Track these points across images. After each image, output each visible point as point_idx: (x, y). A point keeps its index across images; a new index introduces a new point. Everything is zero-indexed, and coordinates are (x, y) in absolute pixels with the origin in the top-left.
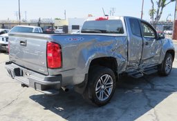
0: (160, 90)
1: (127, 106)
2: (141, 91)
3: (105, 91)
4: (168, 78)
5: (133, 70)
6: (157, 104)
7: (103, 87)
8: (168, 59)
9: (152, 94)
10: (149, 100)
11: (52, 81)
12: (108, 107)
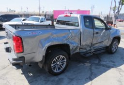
0: (103, 65)
1: (74, 76)
2: (90, 64)
3: (60, 66)
4: (113, 55)
5: (85, 51)
6: (96, 77)
7: (58, 63)
8: (115, 42)
9: (96, 68)
10: (92, 74)
11: (17, 61)
12: (61, 76)
